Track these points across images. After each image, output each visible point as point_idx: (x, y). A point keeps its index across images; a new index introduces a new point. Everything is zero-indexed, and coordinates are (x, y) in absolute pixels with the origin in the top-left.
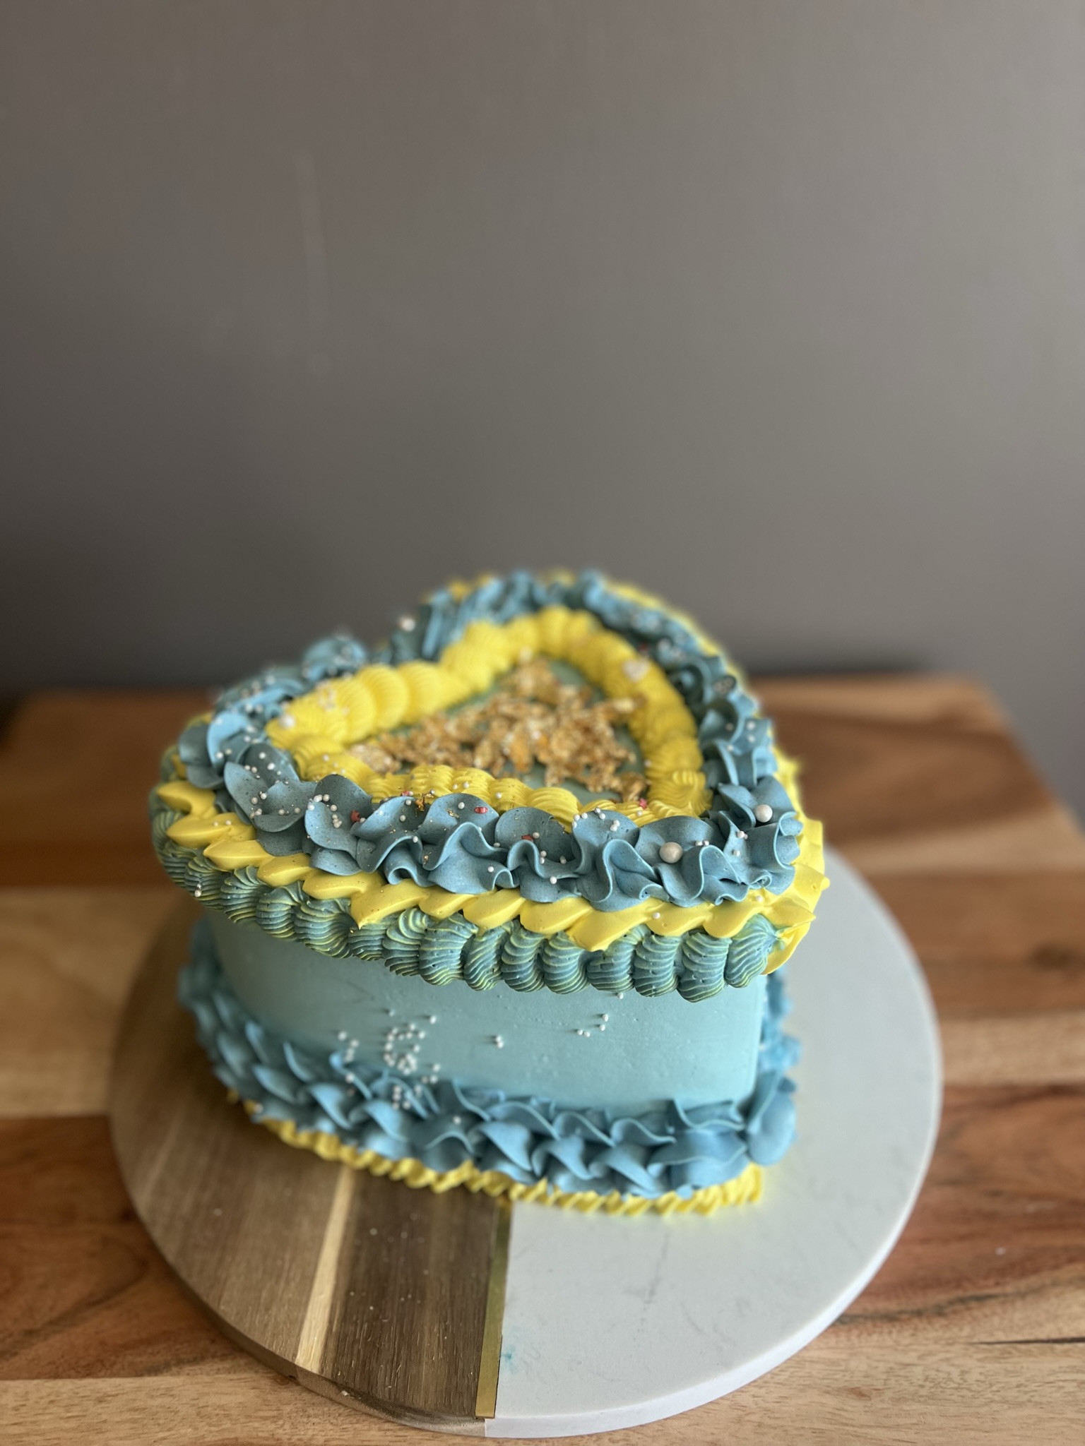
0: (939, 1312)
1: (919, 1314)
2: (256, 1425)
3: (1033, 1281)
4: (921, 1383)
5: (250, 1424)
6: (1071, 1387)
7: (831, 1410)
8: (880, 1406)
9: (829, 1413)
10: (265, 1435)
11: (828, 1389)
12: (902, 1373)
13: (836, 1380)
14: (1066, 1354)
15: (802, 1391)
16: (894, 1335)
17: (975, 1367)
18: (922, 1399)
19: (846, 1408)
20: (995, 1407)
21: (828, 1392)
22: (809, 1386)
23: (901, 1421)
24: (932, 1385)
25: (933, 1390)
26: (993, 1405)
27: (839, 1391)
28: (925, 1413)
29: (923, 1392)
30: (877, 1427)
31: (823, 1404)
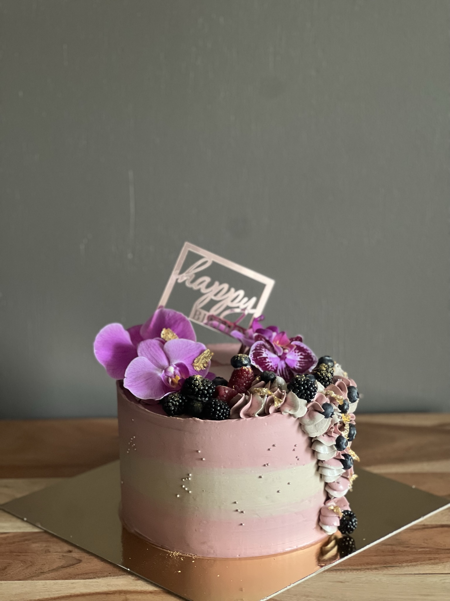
0: (376, 569)
1: (368, 569)
3: (415, 563)
16: (357, 573)
17: (384, 579)
20: (389, 585)
21: (330, 582)
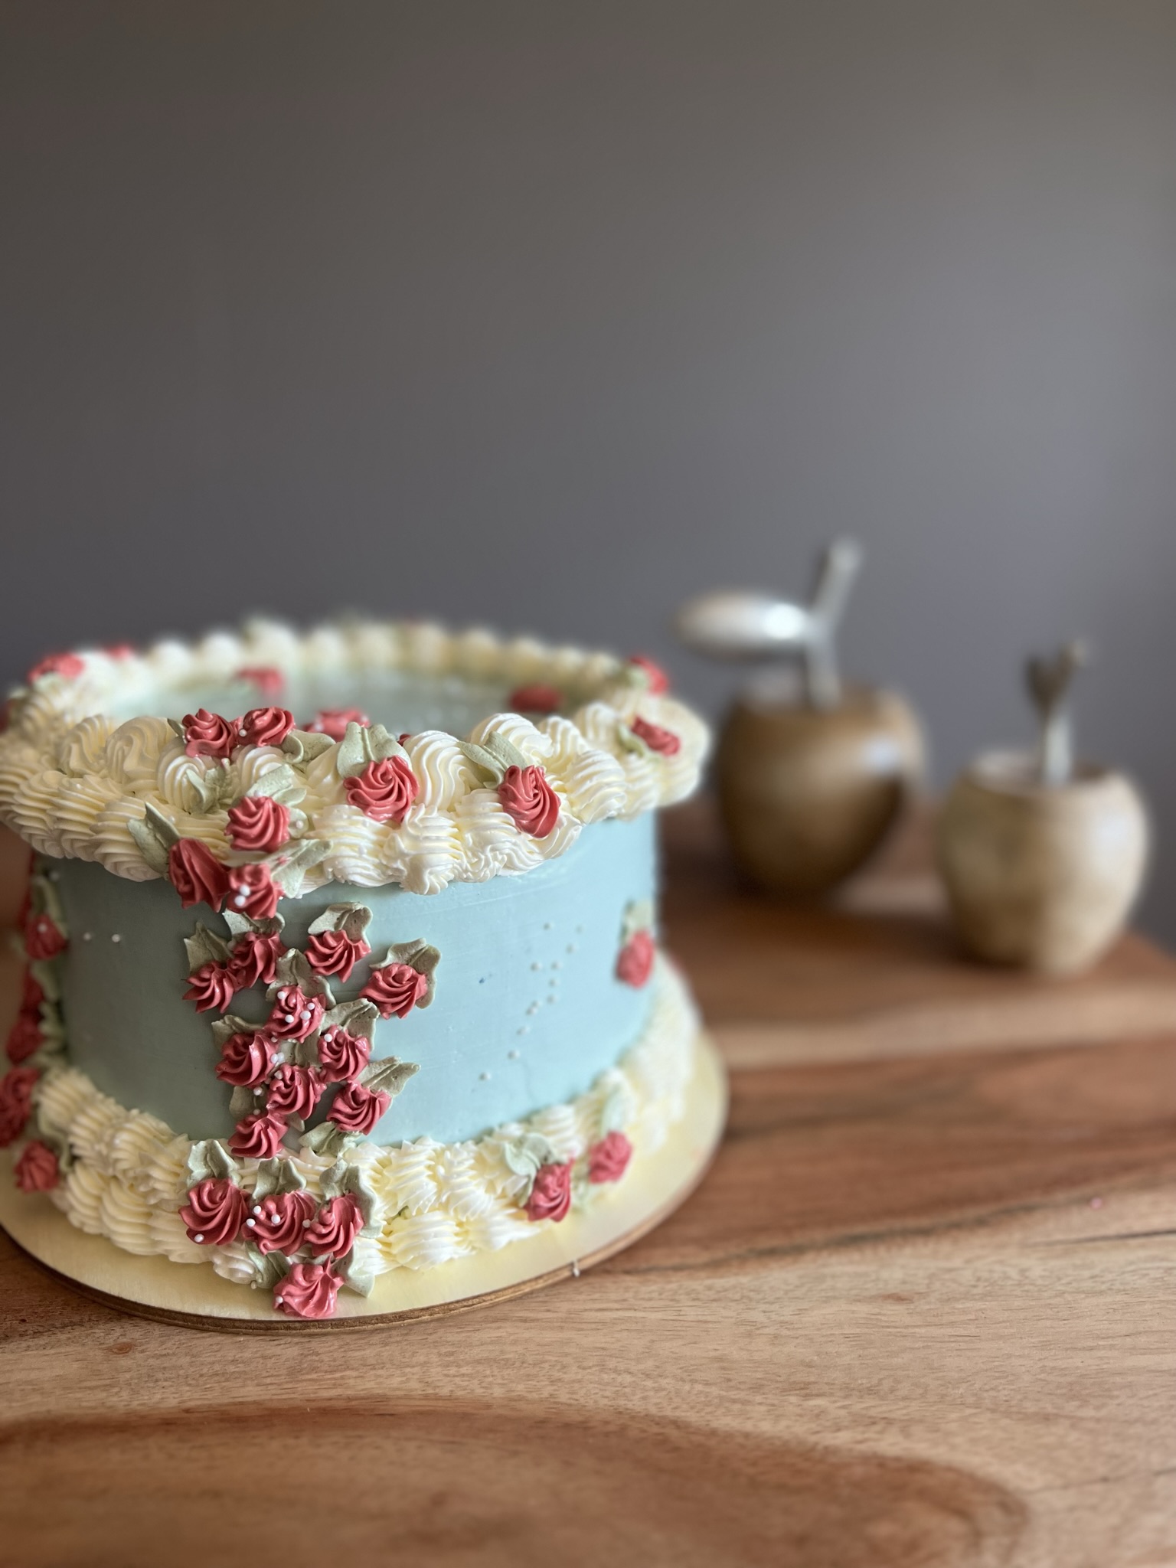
2: (79, 1395)
4: (973, 1283)
5: (70, 1395)
6: (1154, 1274)
7: (865, 1316)
8: (928, 1307)
9: (864, 1318)
10: (93, 1404)
11: (858, 1297)
12: (947, 1276)
13: (866, 1289)
14: (1143, 1246)
15: (825, 1302)
18: (977, 1297)
19: (882, 1312)
22: (835, 1298)
23: (952, 1318)
24: (986, 1284)
25: (988, 1288)
26: (1066, 1295)
27: (872, 1299)
28: (985, 1309)
29: (975, 1291)
30: (927, 1326)
31: (853, 1312)
